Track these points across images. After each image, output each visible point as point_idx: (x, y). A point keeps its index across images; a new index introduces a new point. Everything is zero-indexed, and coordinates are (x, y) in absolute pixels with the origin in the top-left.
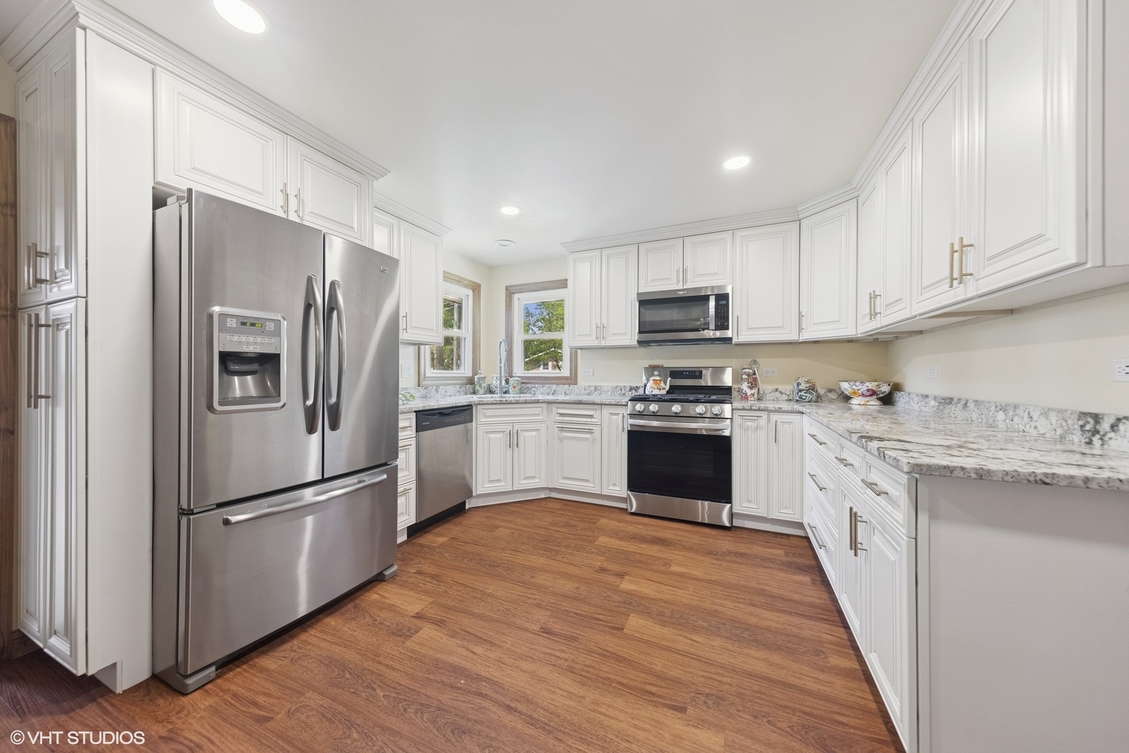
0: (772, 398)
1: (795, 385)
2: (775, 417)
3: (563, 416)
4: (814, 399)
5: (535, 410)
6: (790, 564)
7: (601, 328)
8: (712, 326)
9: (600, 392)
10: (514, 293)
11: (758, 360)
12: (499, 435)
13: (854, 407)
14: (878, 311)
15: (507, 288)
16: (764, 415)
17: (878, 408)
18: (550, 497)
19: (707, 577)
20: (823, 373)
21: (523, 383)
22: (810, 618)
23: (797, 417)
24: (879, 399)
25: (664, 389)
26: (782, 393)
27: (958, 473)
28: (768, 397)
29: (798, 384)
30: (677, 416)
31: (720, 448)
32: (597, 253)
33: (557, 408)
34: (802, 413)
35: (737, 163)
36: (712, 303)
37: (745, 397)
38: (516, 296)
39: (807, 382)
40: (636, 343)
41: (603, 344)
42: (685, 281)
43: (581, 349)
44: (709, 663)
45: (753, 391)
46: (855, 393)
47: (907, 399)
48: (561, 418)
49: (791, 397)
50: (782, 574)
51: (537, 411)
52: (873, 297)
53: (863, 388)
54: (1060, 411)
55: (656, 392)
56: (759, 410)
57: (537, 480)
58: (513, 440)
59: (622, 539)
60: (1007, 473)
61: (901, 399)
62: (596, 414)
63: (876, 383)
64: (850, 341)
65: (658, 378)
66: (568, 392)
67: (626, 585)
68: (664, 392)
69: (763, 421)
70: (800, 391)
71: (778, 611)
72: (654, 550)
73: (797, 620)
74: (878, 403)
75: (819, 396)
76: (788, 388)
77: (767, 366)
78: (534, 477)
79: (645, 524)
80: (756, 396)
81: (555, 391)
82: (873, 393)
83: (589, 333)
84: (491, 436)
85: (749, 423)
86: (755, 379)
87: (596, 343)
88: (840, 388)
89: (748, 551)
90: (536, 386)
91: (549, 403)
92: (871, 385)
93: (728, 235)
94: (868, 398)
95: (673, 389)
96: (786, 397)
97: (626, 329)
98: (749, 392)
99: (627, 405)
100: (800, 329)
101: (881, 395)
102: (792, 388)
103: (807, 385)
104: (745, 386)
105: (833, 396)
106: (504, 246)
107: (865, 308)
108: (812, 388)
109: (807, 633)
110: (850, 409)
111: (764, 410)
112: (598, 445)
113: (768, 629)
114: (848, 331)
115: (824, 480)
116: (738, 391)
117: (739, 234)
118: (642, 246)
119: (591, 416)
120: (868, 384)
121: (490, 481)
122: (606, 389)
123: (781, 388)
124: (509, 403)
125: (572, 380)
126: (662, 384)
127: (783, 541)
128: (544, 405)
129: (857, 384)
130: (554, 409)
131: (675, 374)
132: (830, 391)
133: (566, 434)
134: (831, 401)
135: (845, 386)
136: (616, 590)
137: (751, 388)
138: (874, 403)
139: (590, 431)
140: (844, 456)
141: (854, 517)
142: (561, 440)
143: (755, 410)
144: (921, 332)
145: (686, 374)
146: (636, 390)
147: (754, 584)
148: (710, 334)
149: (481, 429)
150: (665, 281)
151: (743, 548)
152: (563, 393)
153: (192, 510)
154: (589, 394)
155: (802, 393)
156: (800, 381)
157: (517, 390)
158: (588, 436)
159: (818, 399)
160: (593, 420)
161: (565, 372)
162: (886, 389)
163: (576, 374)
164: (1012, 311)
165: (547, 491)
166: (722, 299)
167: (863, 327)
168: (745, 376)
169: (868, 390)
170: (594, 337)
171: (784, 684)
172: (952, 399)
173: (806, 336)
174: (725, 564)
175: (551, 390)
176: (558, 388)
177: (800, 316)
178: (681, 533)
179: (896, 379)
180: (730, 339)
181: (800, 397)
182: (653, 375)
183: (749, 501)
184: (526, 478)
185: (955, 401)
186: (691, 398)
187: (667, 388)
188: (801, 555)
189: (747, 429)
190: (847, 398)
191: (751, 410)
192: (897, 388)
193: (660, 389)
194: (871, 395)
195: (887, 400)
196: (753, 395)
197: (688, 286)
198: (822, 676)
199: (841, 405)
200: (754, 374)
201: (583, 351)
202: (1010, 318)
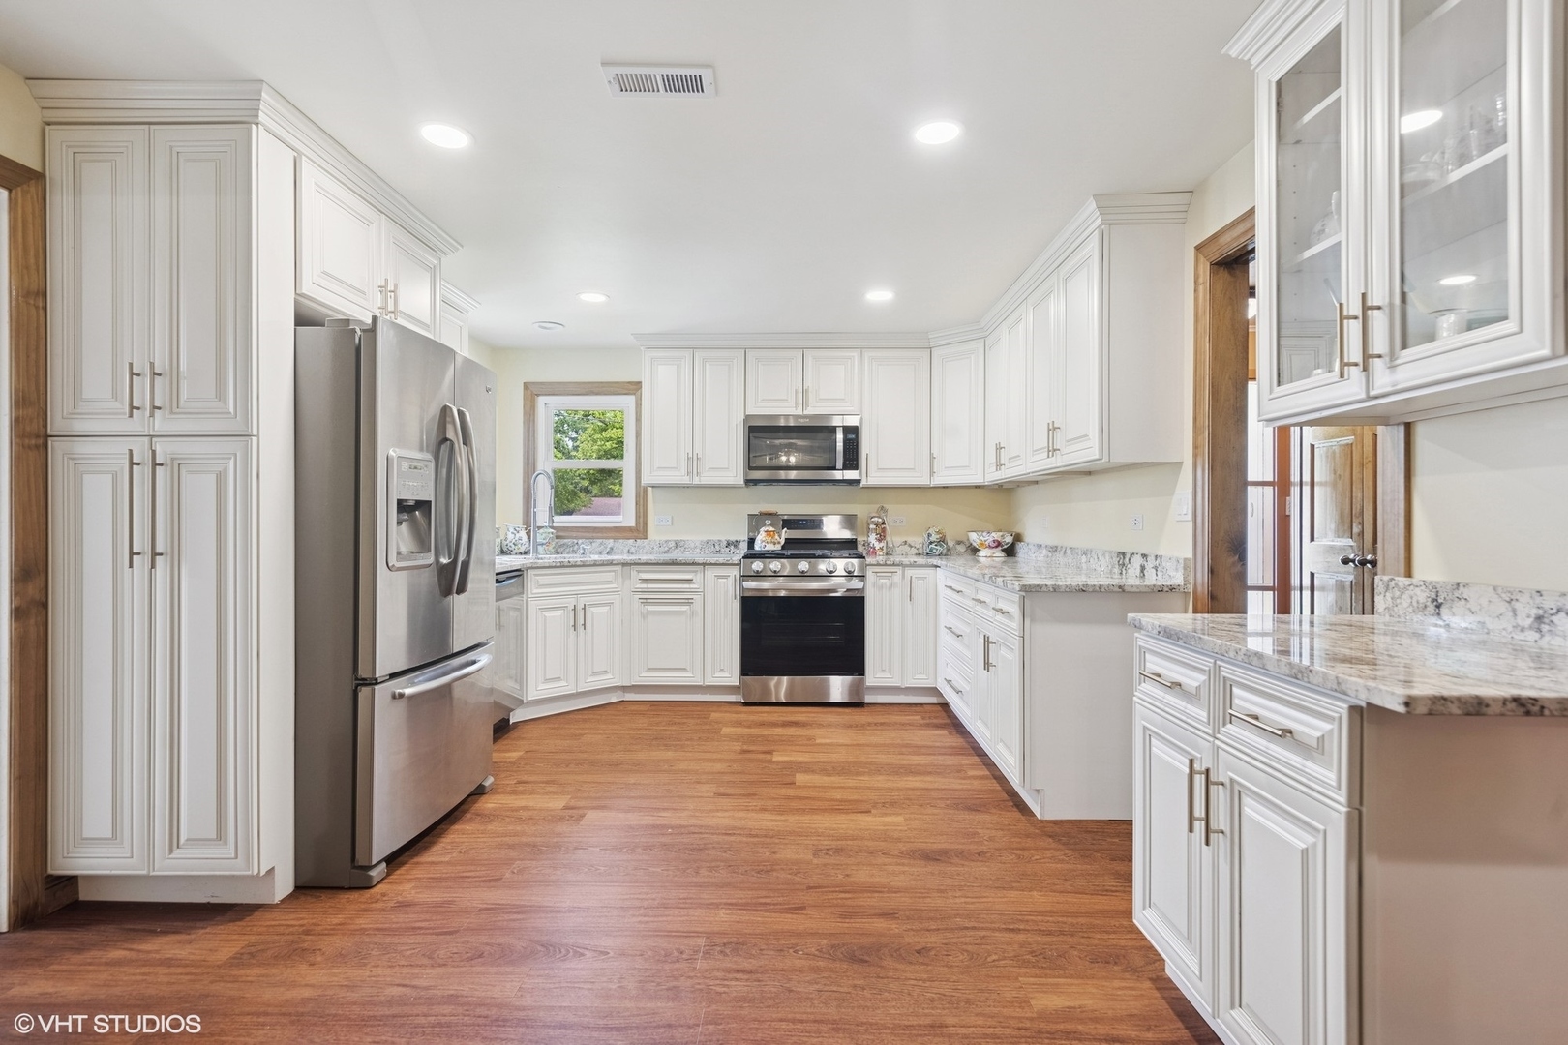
0: (901, 553)
1: (926, 536)
2: (910, 572)
3: (648, 583)
4: (944, 552)
5: (606, 574)
6: (928, 725)
7: (693, 461)
8: (840, 464)
9: (683, 549)
10: (538, 395)
11: (886, 506)
12: (559, 613)
13: (982, 560)
14: (1002, 463)
15: (526, 386)
16: (899, 570)
17: (1003, 559)
18: (623, 701)
19: (855, 743)
20: (954, 522)
21: (557, 537)
22: (951, 754)
23: (931, 571)
24: (1004, 550)
25: (779, 543)
26: (911, 546)
27: (1044, 589)
28: (899, 550)
29: (929, 535)
30: (803, 575)
31: (851, 609)
32: (688, 354)
33: (638, 572)
34: (937, 566)
35: (879, 296)
36: (840, 436)
37: (873, 552)
38: (541, 400)
39: (938, 533)
40: (742, 482)
41: (696, 481)
42: (805, 404)
43: (653, 487)
44: (878, 789)
45: (882, 544)
46: (982, 544)
47: (1026, 550)
48: (644, 586)
49: (920, 551)
50: (923, 732)
51: (609, 576)
52: (999, 448)
53: (989, 539)
54: (1110, 552)
55: (770, 547)
56: (894, 565)
57: (610, 676)
58: (578, 619)
59: (749, 727)
60: (1067, 586)
61: (1021, 548)
62: (697, 577)
63: (1001, 534)
64: (977, 487)
65: (771, 529)
66: (633, 550)
67: (777, 757)
68: (778, 547)
69: (897, 578)
70: (931, 543)
71: (924, 754)
72: (791, 731)
73: (940, 757)
74: (1003, 554)
75: (948, 550)
76: (917, 540)
77: (898, 513)
78: (605, 672)
79: (767, 712)
80: (884, 551)
81: (612, 548)
82: (999, 544)
83: (675, 466)
84: (547, 614)
85: (883, 581)
86: (884, 530)
87: (686, 480)
88: (968, 540)
89: (886, 721)
90: (580, 541)
91: (625, 564)
92: (996, 536)
93: (855, 354)
94: (995, 550)
95: (789, 542)
96: (915, 551)
97: (727, 462)
98: (878, 545)
99: (739, 564)
100: (932, 473)
101: (1005, 546)
102: (922, 540)
103: (938, 537)
104: (873, 538)
105: (961, 548)
106: (545, 328)
107: (992, 458)
108: (942, 540)
109: (950, 763)
110: (978, 562)
111: (898, 565)
112: (698, 620)
113: (919, 765)
114: (978, 480)
115: (960, 627)
116: (864, 545)
117: (867, 354)
118: (750, 354)
119: (689, 581)
120: (993, 534)
121: (547, 681)
122: (692, 545)
123: (910, 540)
124: (572, 566)
125: (639, 531)
126: (777, 537)
127: (918, 709)
128: (619, 568)
129: (985, 534)
130: (634, 573)
131: (789, 523)
132: (959, 543)
133: (651, 608)
134: (960, 554)
135: (973, 537)
136: (771, 762)
137: (880, 541)
138: (999, 554)
139: (688, 602)
140: (979, 597)
141: (987, 641)
142: (644, 616)
143: (890, 565)
144: (1036, 482)
145: (803, 524)
146: (735, 546)
147: (899, 741)
148: (838, 475)
149: (533, 605)
150: (782, 405)
151: (880, 719)
152: (626, 551)
153: (376, 679)
154: (666, 552)
155: (933, 546)
156: (930, 531)
157: (550, 548)
158: (685, 608)
159: (947, 554)
160: (692, 586)
161: (627, 518)
162: (1009, 539)
163: (645, 524)
164: (1089, 473)
165: (620, 692)
166: (852, 432)
167: (992, 476)
168: (872, 527)
169: (994, 541)
170: (684, 471)
171: (938, 789)
172: (1057, 547)
173: (938, 481)
174: (867, 732)
175: (606, 548)
176: (616, 545)
177: (932, 458)
178: (813, 715)
179: (1018, 530)
180: (858, 482)
181: (931, 551)
182: (765, 525)
183: (883, 671)
184: (595, 674)
185: (1059, 549)
186: (819, 552)
187: (783, 542)
188: (936, 718)
189: (881, 587)
190: (975, 550)
191: (886, 565)
192: (1018, 538)
193: (775, 544)
194: (996, 547)
195: (1010, 551)
196: (881, 548)
197: (810, 411)
198: (964, 781)
199: (970, 558)
200: (883, 523)
201: (656, 490)
202: (1088, 478)
